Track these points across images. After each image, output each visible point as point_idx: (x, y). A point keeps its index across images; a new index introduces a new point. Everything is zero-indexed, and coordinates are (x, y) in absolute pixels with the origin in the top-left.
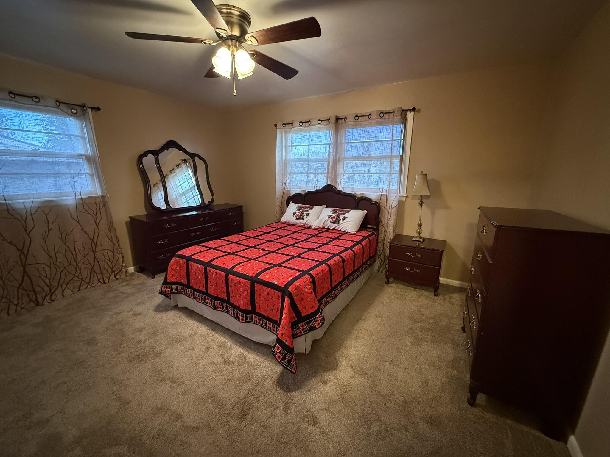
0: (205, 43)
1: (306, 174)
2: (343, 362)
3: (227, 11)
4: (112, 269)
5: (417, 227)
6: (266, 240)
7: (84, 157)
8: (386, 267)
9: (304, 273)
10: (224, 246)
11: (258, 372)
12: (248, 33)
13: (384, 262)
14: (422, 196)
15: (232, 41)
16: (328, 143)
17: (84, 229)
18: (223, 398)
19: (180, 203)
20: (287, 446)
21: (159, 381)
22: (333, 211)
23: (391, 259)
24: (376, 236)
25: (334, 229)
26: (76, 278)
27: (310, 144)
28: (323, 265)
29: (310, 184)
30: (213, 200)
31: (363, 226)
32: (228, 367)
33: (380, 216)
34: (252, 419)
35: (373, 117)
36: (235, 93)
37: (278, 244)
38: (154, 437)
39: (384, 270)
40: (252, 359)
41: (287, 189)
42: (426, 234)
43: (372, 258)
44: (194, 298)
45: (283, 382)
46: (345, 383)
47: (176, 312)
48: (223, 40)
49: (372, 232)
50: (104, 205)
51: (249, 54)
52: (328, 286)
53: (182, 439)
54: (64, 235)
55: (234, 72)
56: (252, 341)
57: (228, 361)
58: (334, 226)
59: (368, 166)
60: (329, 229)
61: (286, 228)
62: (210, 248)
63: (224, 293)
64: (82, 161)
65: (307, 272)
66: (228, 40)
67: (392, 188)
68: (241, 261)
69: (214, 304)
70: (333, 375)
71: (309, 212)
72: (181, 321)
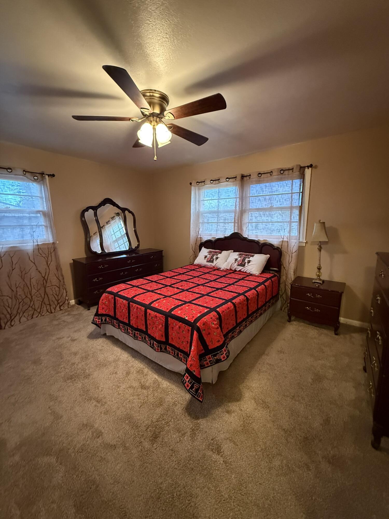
0: (132, 121)
1: (216, 224)
2: (247, 395)
3: (150, 95)
4: (58, 301)
5: (317, 270)
6: (180, 280)
7: (41, 213)
8: (288, 306)
9: (211, 310)
10: (145, 285)
11: (170, 398)
12: (167, 110)
13: (286, 302)
14: (320, 242)
15: (153, 118)
16: (235, 197)
17: (38, 269)
18: (138, 420)
19: (113, 248)
20: (192, 472)
21: (86, 400)
22: (239, 255)
23: (292, 298)
24: (278, 277)
25: (240, 271)
26: (30, 309)
27: (219, 198)
28: (229, 303)
29: (219, 232)
30: (139, 245)
31: (267, 268)
32: (145, 391)
33: (282, 260)
34: (162, 442)
35: (274, 173)
36: (155, 158)
37: (191, 283)
38: (78, 451)
39: (286, 309)
40: (165, 385)
41: (200, 236)
42: (325, 277)
43: (275, 297)
44: (119, 328)
45: (192, 409)
46: (248, 415)
47: (104, 339)
48: (146, 117)
49: (275, 274)
50: (54, 250)
51: (167, 127)
52: (233, 323)
53: (101, 455)
54: (24, 273)
55: (155, 142)
56: (166, 369)
57: (145, 386)
58: (240, 268)
59: (271, 216)
60: (235, 271)
61: (198, 270)
62: (134, 286)
63: (143, 325)
64: (40, 216)
65: (214, 309)
66: (150, 117)
67: (292, 235)
68: (159, 298)
69: (135, 334)
70: (237, 405)
71: (218, 256)
72: (108, 348)
